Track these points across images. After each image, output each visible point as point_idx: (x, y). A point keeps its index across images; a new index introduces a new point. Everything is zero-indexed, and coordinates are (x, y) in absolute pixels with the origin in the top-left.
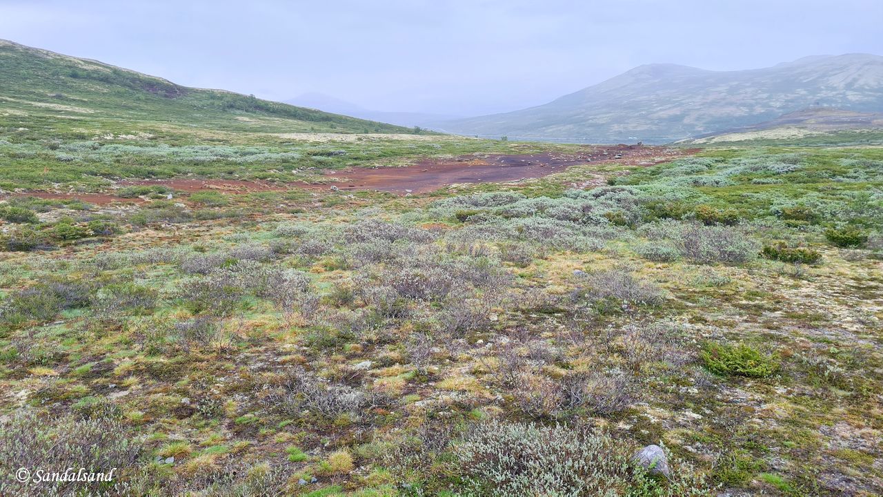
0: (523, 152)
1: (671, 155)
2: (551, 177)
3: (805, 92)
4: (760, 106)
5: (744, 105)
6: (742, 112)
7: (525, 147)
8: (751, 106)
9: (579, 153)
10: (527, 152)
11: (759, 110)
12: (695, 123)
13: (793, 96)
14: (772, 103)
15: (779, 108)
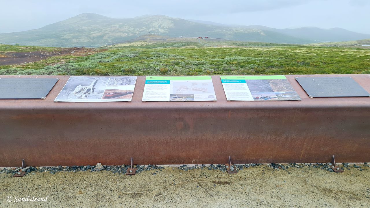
0: (26, 51)
1: (95, 52)
2: (39, 62)
3: (146, 28)
4: (131, 33)
5: (126, 32)
6: (125, 35)
7: (28, 48)
8: (128, 33)
9: (55, 51)
10: (28, 50)
11: (131, 35)
12: (108, 39)
13: (142, 29)
14: (135, 32)
15: (138, 34)
